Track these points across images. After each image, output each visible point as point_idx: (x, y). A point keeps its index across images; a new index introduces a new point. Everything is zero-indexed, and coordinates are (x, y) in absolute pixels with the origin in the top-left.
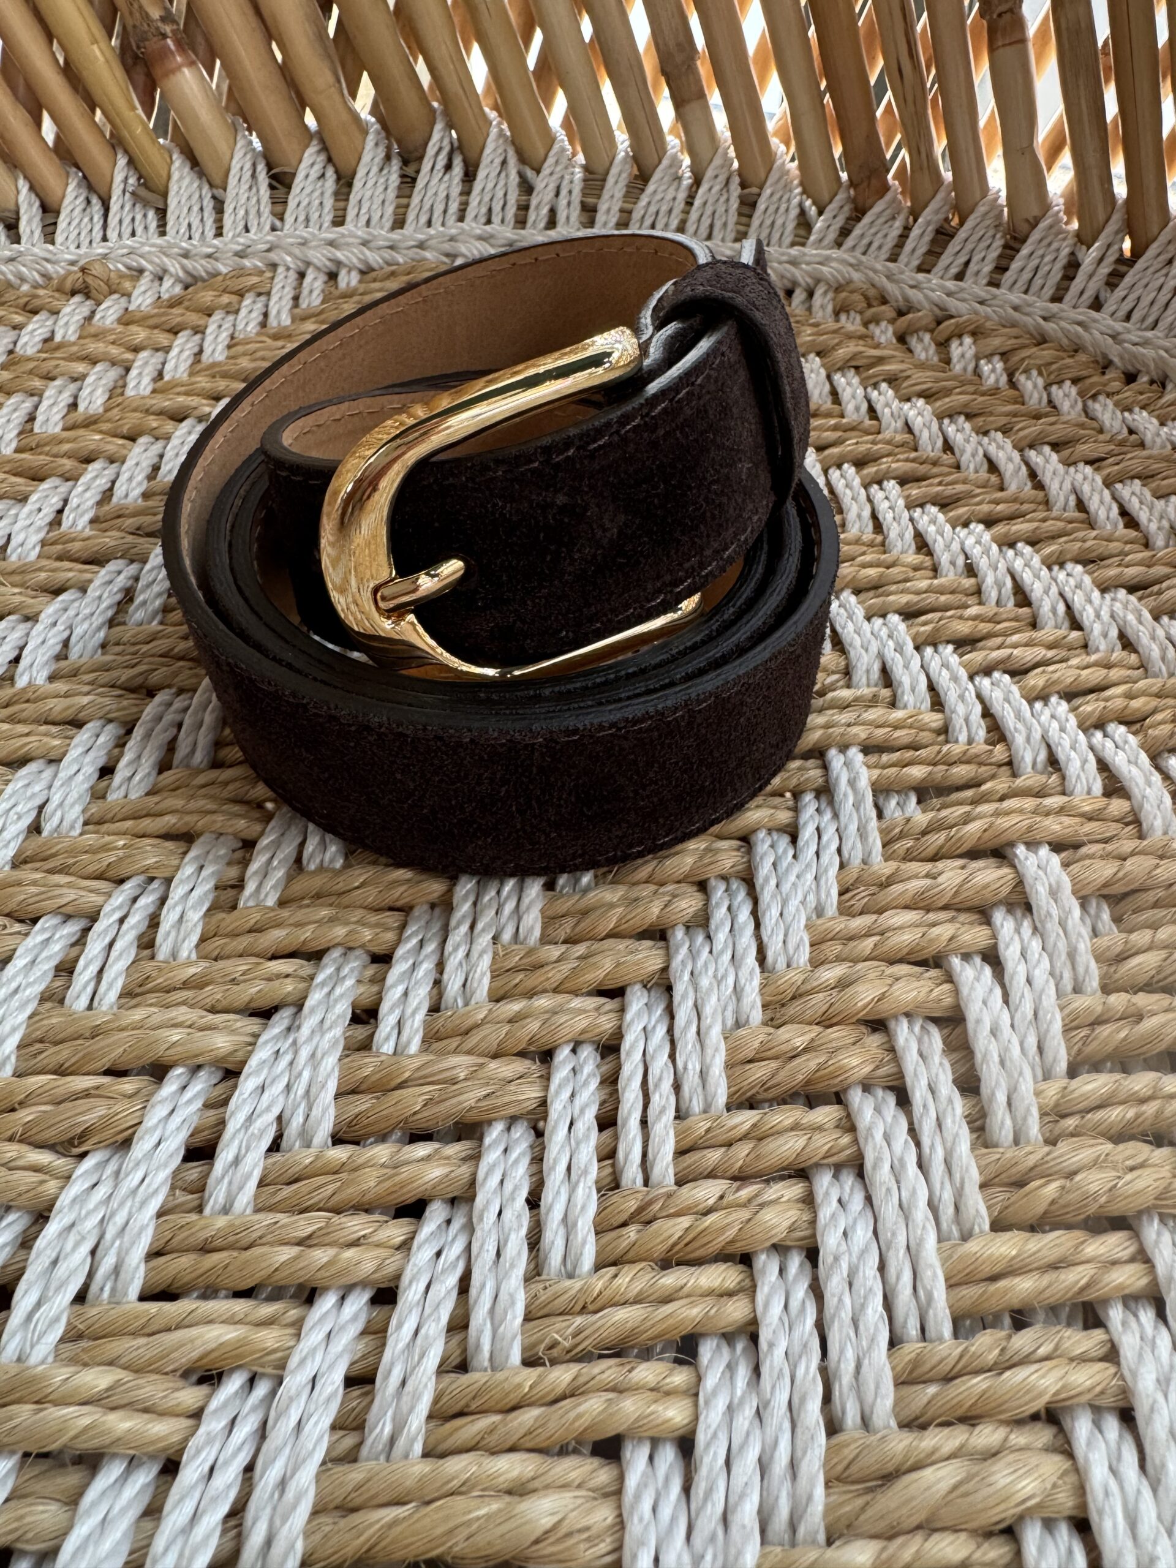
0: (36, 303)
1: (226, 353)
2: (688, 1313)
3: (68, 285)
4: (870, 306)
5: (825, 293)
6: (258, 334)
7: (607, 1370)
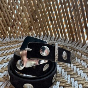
4: (72, 48)
5: (69, 47)
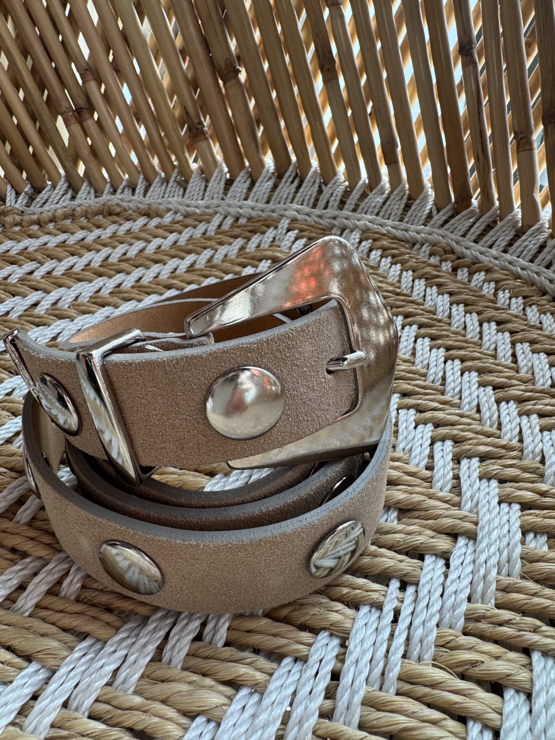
0: (131, 217)
1: (186, 242)
3: (143, 212)
4: (446, 254)
5: (428, 246)
6: (201, 237)
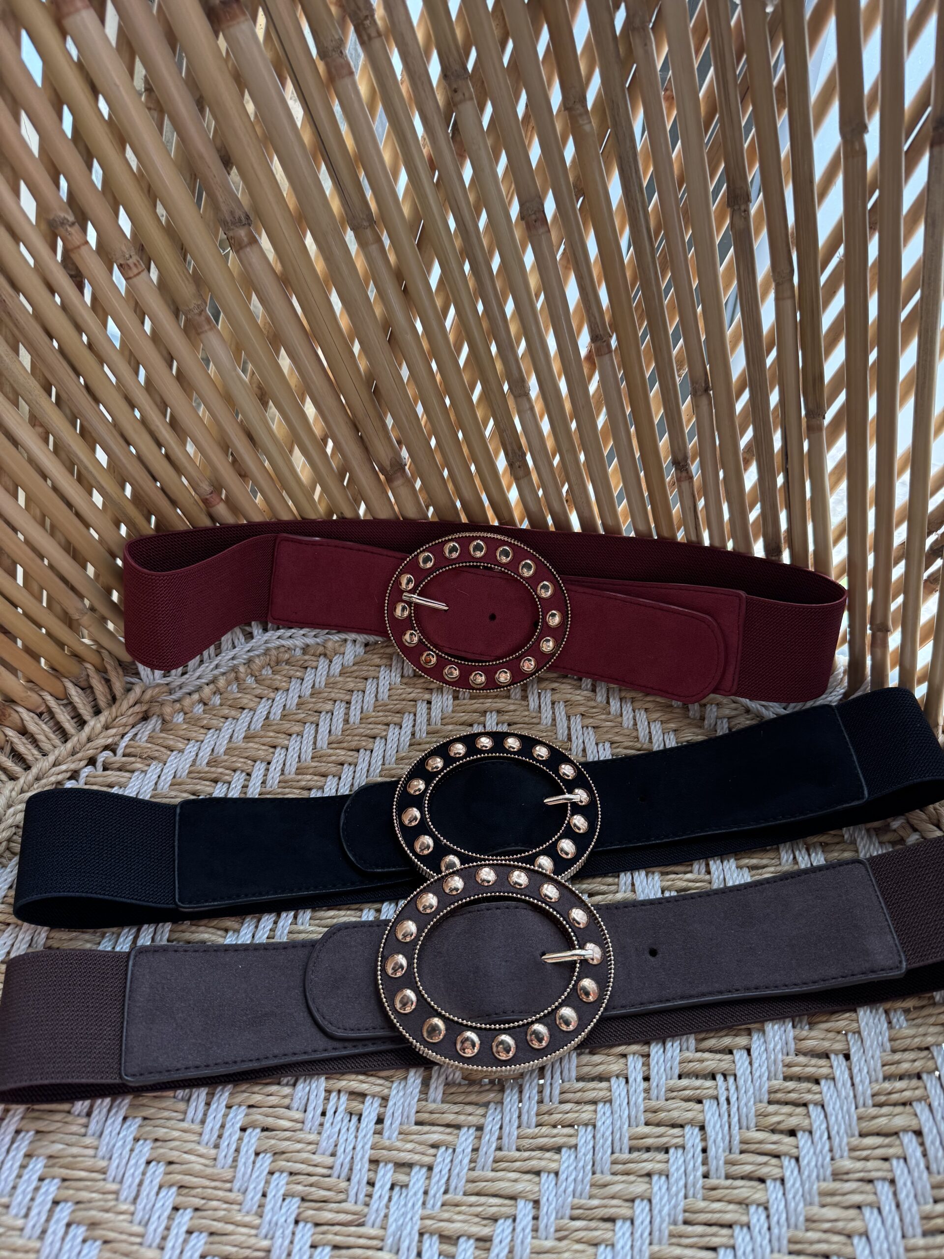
2: (560, 1140)
7: (537, 1154)
